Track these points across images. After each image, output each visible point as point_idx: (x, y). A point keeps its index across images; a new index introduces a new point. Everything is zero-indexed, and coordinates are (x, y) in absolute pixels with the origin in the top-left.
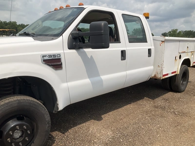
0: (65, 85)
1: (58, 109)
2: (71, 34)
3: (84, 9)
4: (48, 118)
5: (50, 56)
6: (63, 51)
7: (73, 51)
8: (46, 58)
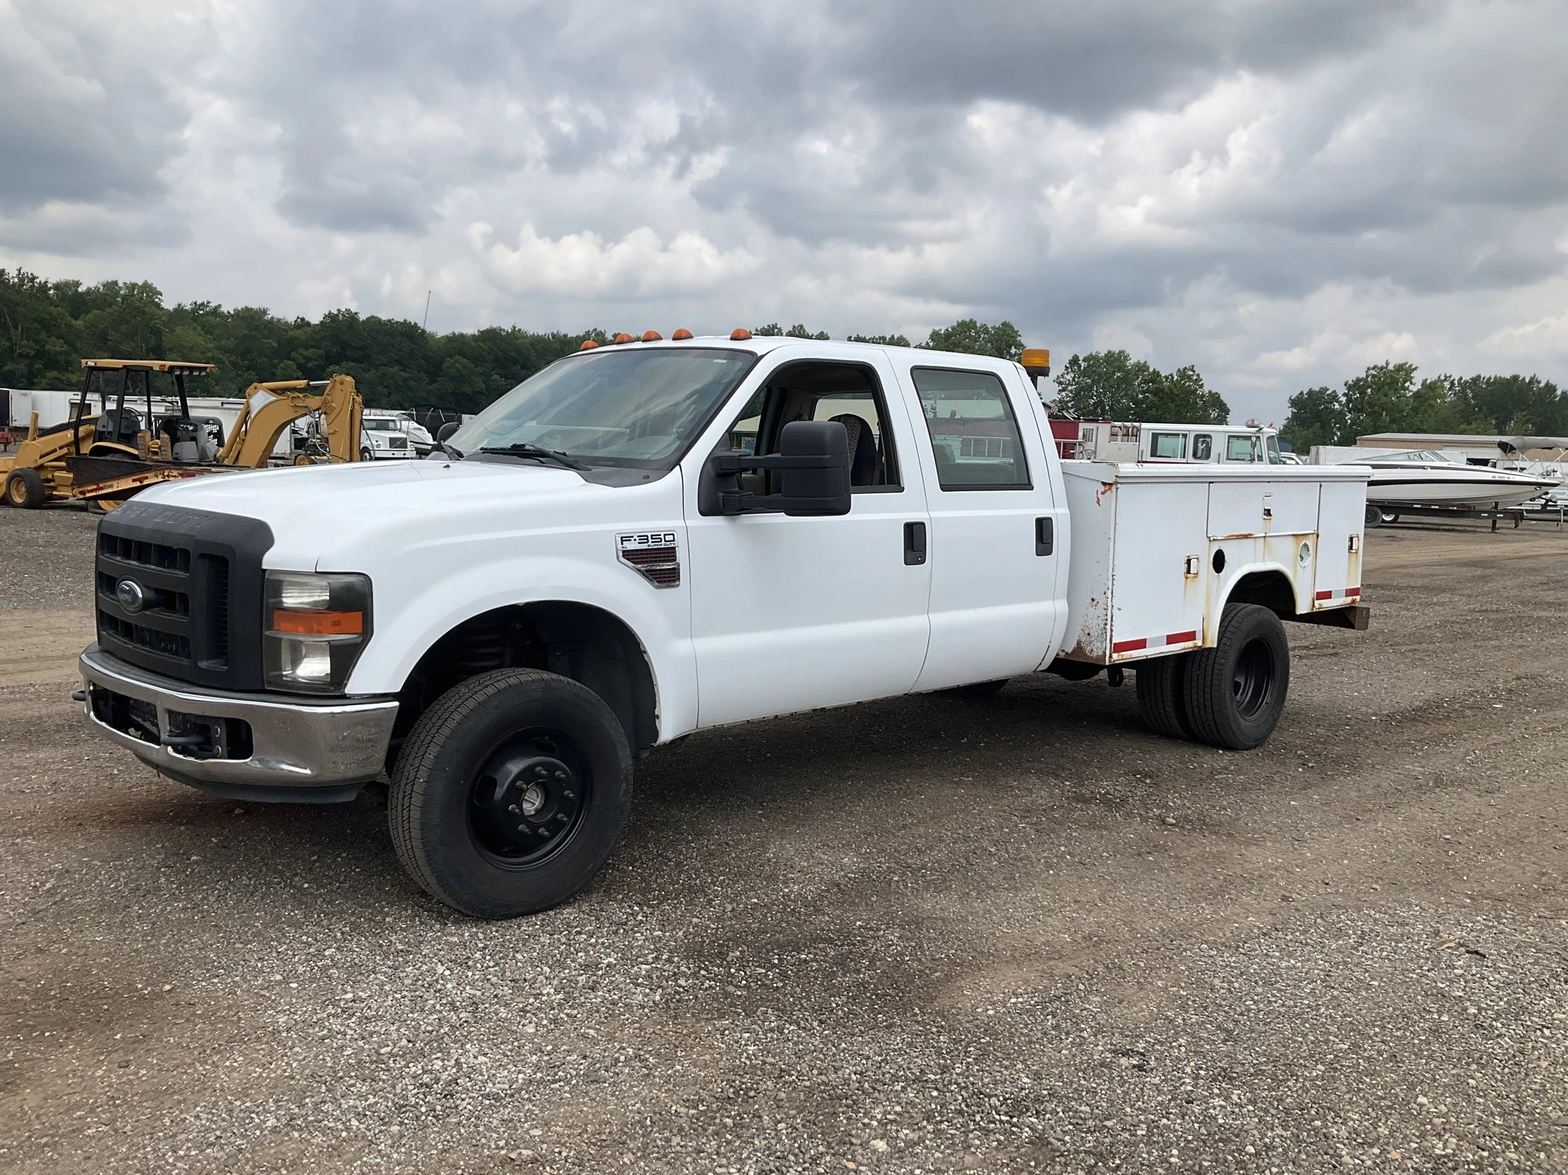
0: (683, 646)
1: (655, 734)
2: (713, 460)
3: (755, 359)
4: (625, 759)
5: (644, 539)
6: (681, 523)
7: (717, 522)
8: (631, 546)
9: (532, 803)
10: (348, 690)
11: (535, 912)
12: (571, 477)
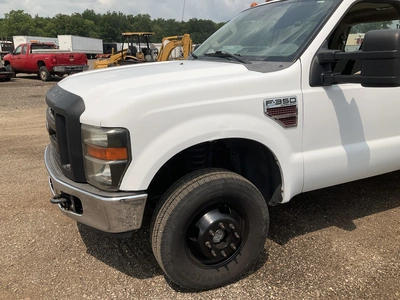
0: (298, 157)
1: (281, 199)
2: (318, 54)
4: (265, 214)
5: (279, 101)
6: (300, 92)
7: (320, 90)
8: (271, 106)
9: (218, 237)
10: (121, 188)
11: (220, 286)
12: (240, 68)
